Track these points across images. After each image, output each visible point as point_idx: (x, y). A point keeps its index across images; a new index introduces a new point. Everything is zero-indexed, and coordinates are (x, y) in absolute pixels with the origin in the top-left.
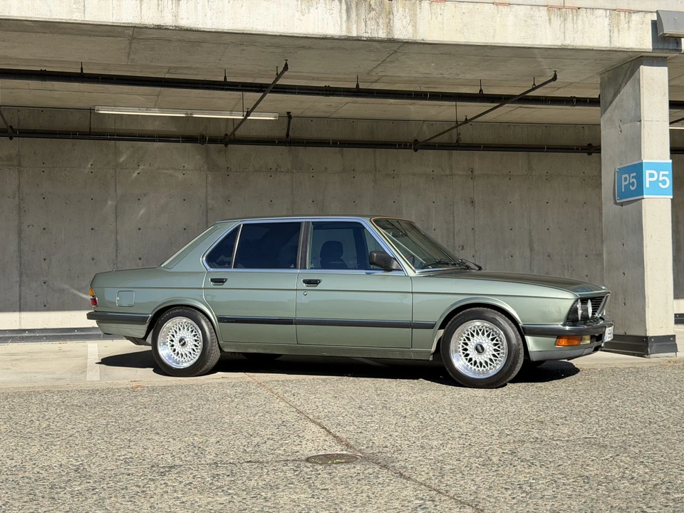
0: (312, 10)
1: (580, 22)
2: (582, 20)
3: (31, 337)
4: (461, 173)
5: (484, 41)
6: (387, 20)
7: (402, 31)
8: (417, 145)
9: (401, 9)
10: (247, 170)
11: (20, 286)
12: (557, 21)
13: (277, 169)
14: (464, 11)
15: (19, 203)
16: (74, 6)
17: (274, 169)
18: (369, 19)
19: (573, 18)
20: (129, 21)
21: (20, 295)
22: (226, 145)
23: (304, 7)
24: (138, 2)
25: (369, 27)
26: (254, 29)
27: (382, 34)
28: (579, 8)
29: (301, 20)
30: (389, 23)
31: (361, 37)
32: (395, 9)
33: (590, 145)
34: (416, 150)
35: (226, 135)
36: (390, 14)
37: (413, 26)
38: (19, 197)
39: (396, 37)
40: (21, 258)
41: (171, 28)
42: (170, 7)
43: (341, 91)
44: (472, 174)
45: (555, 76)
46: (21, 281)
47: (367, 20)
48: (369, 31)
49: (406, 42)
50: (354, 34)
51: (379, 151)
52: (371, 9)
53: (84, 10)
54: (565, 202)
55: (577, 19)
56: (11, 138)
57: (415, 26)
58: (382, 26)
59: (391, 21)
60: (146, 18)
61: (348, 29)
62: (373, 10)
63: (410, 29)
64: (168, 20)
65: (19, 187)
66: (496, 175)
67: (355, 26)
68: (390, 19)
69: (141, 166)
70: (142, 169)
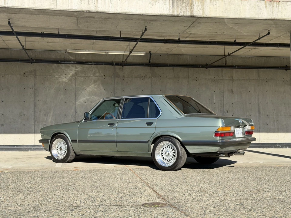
0: (157, 3)
1: (280, 7)
2: (281, 7)
3: (39, 148)
4: (227, 78)
5: (235, 16)
6: (191, 7)
7: (197, 12)
8: (207, 66)
9: (197, 3)
10: (132, 77)
11: (34, 126)
12: (269, 7)
13: (145, 77)
14: (226, 3)
15: (35, 91)
16: (52, 3)
17: (143, 77)
18: (183, 7)
19: (277, 6)
20: (76, 9)
21: (34, 130)
22: (123, 66)
23: (153, 2)
24: (80, 1)
25: (182, 10)
26: (131, 12)
27: (188, 14)
28: (280, 1)
29: (151, 8)
30: (192, 9)
31: (179, 15)
32: (195, 2)
33: (286, 66)
34: (207, 68)
35: (123, 62)
36: (192, 4)
37: (202, 10)
38: (35, 88)
39: (195, 15)
40: (35, 114)
41: (94, 12)
42: (94, 2)
43: (171, 41)
44: (232, 79)
45: (269, 32)
46: (35, 124)
47: (182, 7)
48: (183, 12)
49: (199, 17)
50: (176, 14)
51: (190, 69)
52: (183, 2)
53: (56, 4)
54: (275, 91)
55: (279, 6)
56: (32, 63)
57: (203, 10)
58: (188, 10)
59: (193, 8)
60: (83, 8)
61: (173, 11)
62: (184, 3)
63: (201, 11)
64: (93, 8)
65: (35, 84)
66: (243, 79)
67: (176, 10)
68: (192, 7)
69: (86, 75)
70: (87, 76)
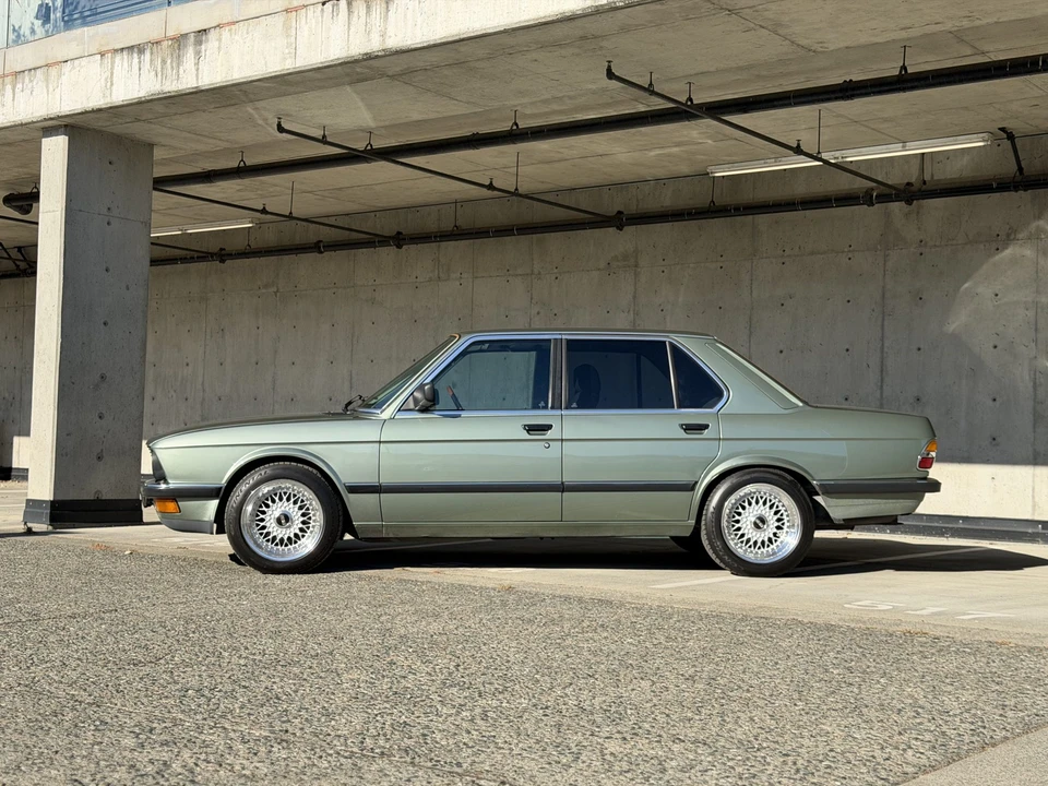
10: (954, 242)
13: (1008, 235)
16: (287, 51)
17: (1003, 236)
20: (337, 56)
22: (909, 202)
35: (909, 184)
42: (377, 24)
53: (295, 53)
56: (620, 228)
60: (353, 47)
64: (374, 45)
69: (787, 253)
70: (789, 256)
